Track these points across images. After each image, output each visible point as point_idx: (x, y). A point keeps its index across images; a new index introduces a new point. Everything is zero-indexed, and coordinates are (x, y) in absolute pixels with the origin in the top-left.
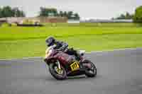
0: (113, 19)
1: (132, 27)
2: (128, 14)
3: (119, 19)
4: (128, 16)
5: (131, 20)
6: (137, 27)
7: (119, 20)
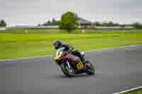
0: (39, 25)
1: (58, 33)
2: (54, 21)
3: (45, 25)
4: (55, 23)
5: (57, 27)
6: (63, 33)
7: (45, 27)
